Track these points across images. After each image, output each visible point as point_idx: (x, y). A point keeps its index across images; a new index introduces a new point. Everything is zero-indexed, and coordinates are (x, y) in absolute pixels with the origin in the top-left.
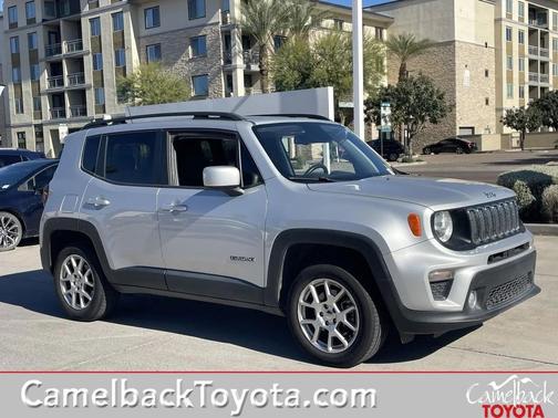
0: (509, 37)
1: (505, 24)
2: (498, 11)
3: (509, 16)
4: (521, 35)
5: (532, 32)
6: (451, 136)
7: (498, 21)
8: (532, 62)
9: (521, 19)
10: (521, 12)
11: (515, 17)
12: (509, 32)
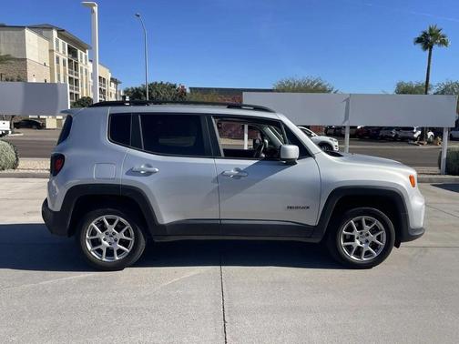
0: (58, 62)
1: (55, 54)
2: (51, 45)
3: (58, 50)
4: (64, 61)
5: (70, 61)
6: (26, 118)
7: (51, 51)
8: (70, 78)
9: (64, 53)
10: (64, 48)
11: (61, 51)
12: (58, 58)
